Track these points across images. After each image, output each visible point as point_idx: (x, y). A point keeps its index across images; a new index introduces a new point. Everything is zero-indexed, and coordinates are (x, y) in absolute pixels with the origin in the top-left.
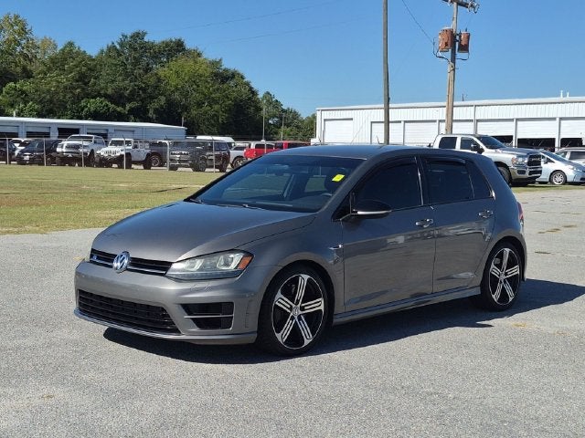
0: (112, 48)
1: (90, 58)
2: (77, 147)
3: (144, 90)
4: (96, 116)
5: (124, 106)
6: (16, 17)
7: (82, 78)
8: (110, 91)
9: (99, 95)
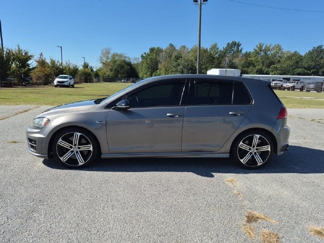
0: (310, 52)
1: (302, 56)
2: (277, 83)
3: (319, 65)
4: (299, 74)
5: (310, 71)
6: (278, 45)
7: (297, 62)
8: (306, 66)
9: (302, 68)
